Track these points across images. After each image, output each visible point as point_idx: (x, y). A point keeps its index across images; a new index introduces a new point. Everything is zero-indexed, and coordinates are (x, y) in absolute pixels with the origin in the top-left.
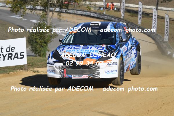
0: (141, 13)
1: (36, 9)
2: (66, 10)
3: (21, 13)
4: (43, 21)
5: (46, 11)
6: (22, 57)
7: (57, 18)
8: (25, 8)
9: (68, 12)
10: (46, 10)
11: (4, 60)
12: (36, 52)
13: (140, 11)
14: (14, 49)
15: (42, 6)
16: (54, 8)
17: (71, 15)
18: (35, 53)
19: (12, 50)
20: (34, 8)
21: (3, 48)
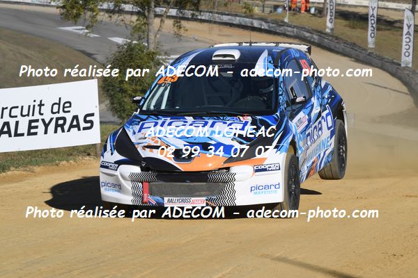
0: (375, 19)
1: (121, 12)
2: (195, 12)
3: (85, 19)
4: (140, 38)
5: (145, 17)
6: (89, 125)
7: (172, 32)
8: (96, 9)
9: (199, 17)
10: (147, 14)
11: (46, 133)
12: (123, 115)
13: (373, 15)
14: (70, 107)
15: (136, 4)
16: (164, 9)
17: (206, 25)
18: (119, 117)
19: (66, 109)
20: (117, 9)
21: (43, 105)
